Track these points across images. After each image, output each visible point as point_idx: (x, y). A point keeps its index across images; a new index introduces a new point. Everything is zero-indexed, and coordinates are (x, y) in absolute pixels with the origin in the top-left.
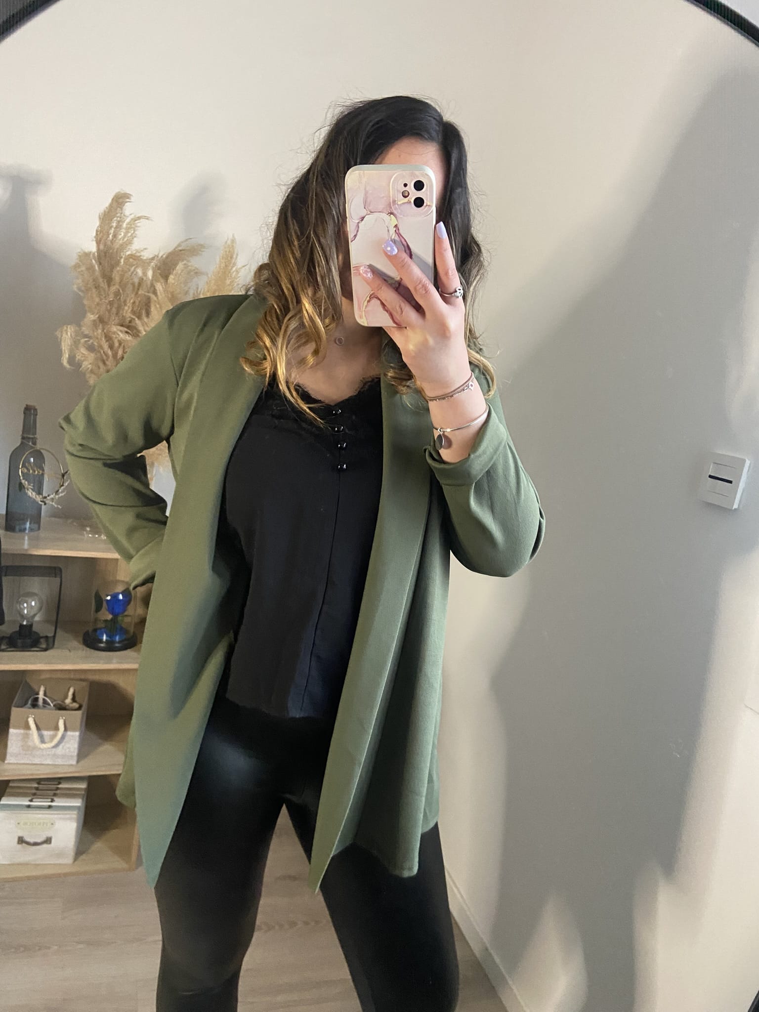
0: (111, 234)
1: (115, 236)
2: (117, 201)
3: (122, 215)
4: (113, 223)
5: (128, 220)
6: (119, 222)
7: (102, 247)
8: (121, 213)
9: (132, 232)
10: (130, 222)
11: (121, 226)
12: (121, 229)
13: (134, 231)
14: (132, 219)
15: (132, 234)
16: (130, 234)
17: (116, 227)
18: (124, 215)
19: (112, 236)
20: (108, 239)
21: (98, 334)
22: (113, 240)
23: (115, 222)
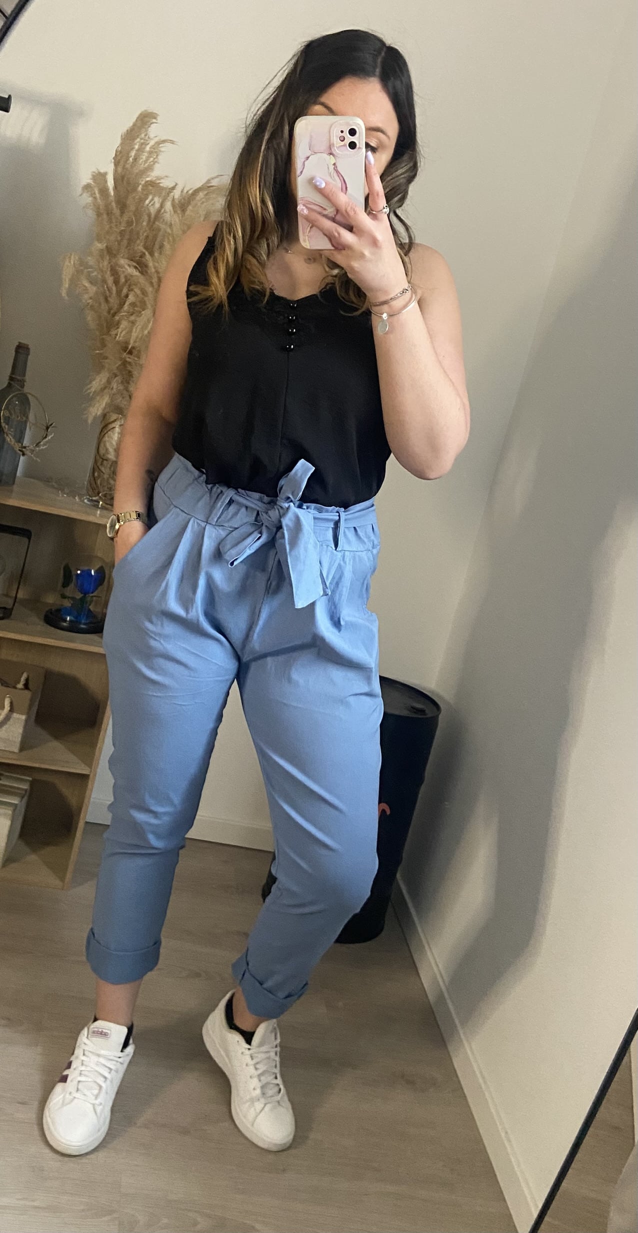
0: (131, 156)
1: (135, 159)
2: (142, 120)
3: (147, 137)
4: (136, 144)
5: (152, 143)
6: (142, 144)
7: (120, 169)
8: (146, 135)
9: (155, 157)
10: (153, 146)
11: (144, 148)
12: (143, 152)
13: (157, 155)
14: (156, 143)
15: (154, 159)
16: (152, 159)
17: (138, 150)
18: (149, 138)
19: (133, 159)
20: (128, 162)
21: (103, 266)
22: (133, 163)
23: (138, 144)
